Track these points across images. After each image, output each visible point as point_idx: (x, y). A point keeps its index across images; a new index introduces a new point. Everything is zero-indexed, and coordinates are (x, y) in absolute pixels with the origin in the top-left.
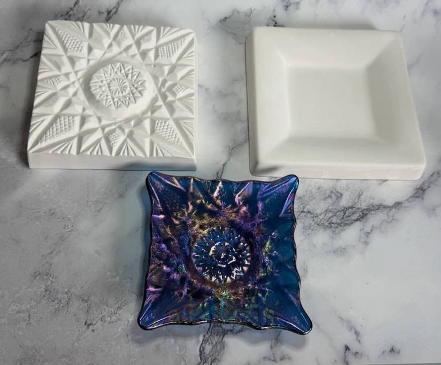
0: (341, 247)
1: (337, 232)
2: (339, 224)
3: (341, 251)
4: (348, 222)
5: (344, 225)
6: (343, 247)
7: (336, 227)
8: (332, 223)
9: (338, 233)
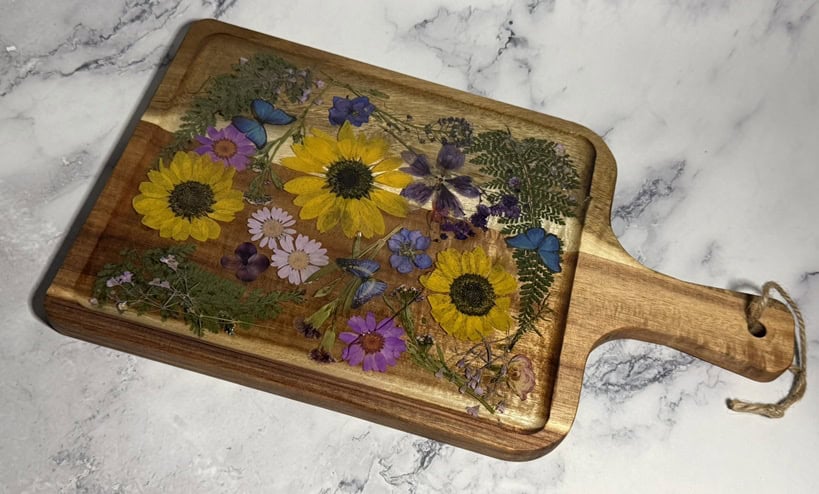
0: (625, 428)
1: (617, 400)
2: (622, 387)
3: (625, 435)
4: (637, 383)
5: (631, 389)
6: (629, 427)
7: (617, 391)
8: (610, 384)
9: (620, 403)
